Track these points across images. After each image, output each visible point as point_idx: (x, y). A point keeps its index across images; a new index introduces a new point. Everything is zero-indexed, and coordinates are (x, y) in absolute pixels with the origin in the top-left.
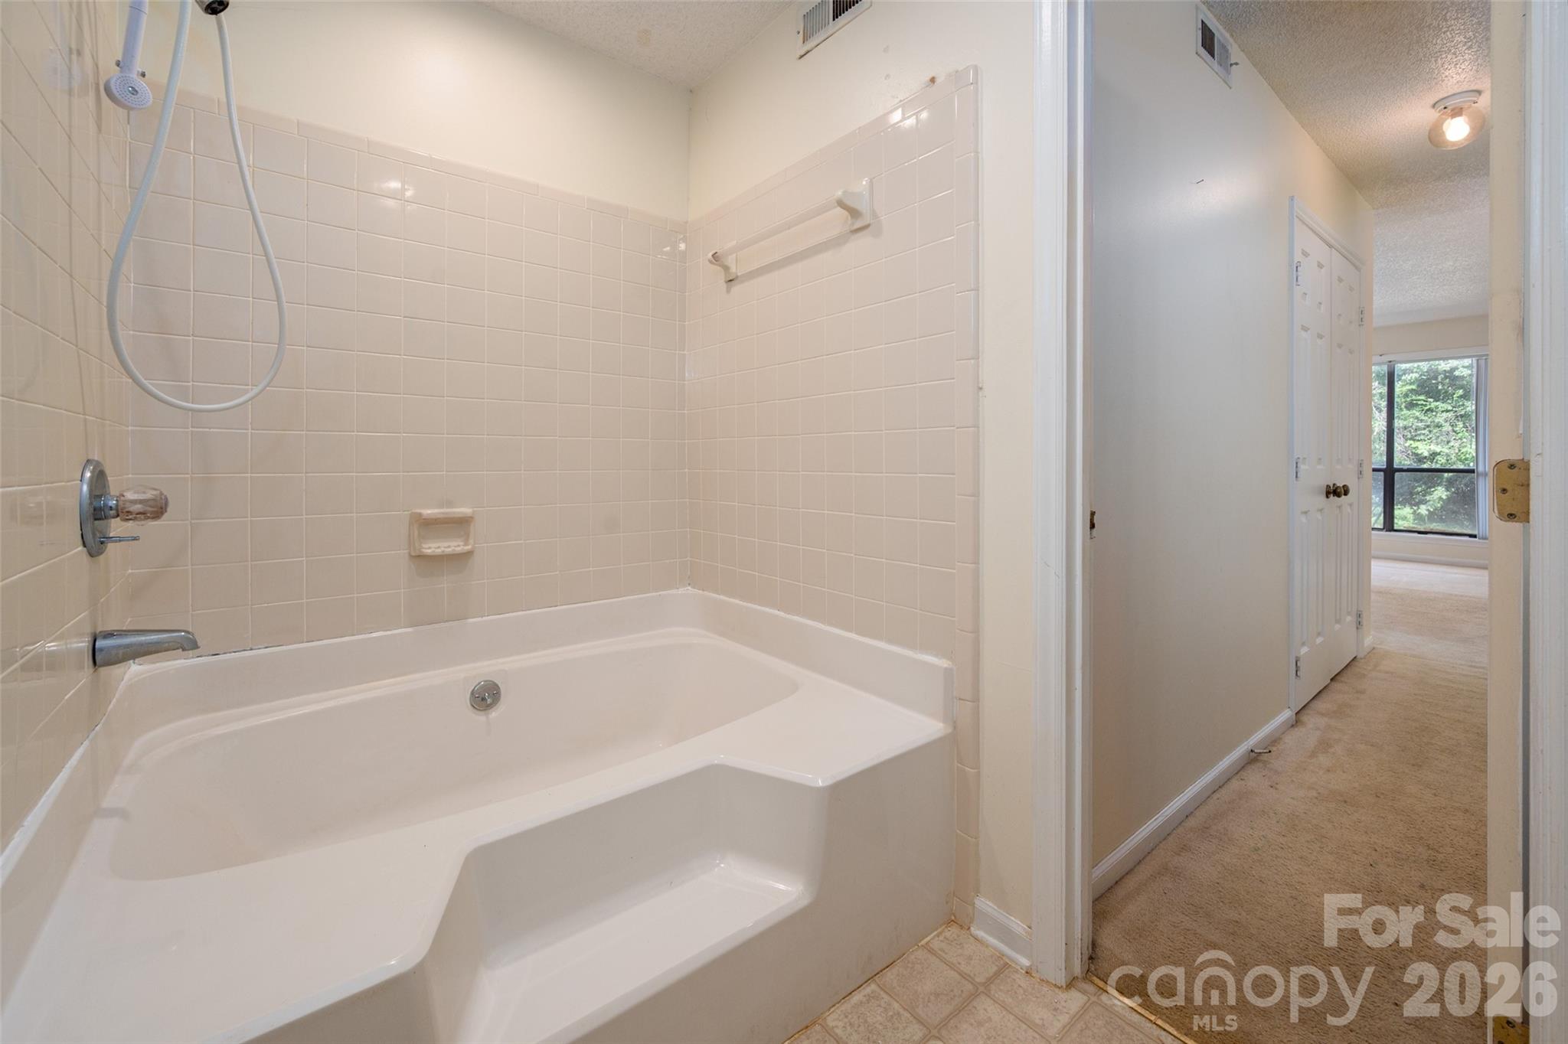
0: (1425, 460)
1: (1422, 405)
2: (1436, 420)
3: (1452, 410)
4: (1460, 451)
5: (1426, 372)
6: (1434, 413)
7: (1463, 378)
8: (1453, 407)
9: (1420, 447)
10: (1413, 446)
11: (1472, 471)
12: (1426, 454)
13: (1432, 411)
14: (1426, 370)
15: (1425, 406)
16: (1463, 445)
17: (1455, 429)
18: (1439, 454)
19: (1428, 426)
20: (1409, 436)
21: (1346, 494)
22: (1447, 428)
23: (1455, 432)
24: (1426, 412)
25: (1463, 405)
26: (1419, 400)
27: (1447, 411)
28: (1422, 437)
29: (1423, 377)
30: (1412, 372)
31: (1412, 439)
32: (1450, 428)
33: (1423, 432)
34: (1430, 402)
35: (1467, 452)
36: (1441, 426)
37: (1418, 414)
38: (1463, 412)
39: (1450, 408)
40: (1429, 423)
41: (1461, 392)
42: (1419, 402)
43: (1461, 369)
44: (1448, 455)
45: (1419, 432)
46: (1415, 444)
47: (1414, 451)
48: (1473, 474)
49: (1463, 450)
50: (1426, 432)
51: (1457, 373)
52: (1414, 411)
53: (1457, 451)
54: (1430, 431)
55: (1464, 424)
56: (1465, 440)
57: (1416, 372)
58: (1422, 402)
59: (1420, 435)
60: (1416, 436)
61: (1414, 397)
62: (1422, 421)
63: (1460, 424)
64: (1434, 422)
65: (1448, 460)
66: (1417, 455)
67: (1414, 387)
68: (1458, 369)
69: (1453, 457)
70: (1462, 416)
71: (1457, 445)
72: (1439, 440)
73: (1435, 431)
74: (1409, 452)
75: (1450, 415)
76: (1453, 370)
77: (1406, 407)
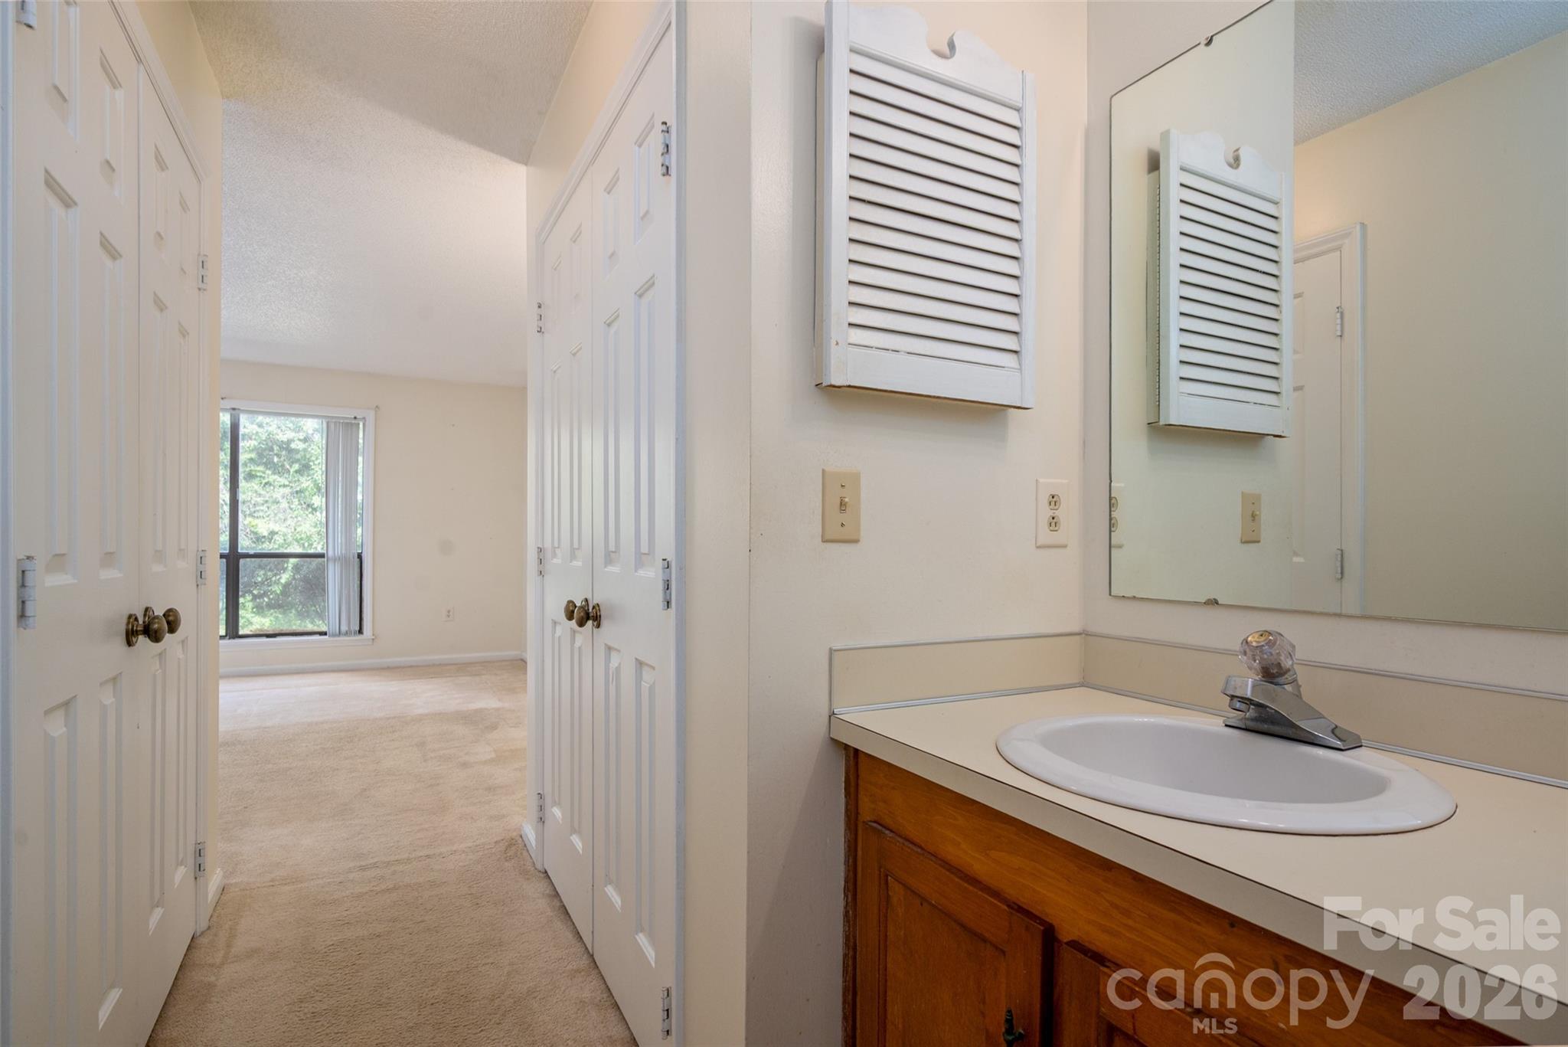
0: (263, 540)
1: (261, 477)
2: (275, 496)
3: (288, 486)
4: (295, 530)
5: (265, 441)
6: (272, 488)
7: (297, 451)
8: (290, 482)
9: (260, 526)
10: (253, 524)
11: (322, 556)
12: (265, 534)
13: (270, 485)
14: (264, 438)
15: (264, 478)
16: (298, 524)
17: (292, 506)
18: (277, 533)
19: (267, 502)
20: (248, 513)
21: (172, 629)
22: (284, 504)
23: (291, 509)
24: (264, 486)
25: (299, 480)
26: (259, 471)
27: (285, 486)
28: (261, 514)
29: (262, 445)
30: (251, 439)
31: (251, 515)
32: (287, 505)
33: (262, 508)
34: (268, 475)
35: (302, 531)
36: (278, 502)
37: (256, 487)
38: (298, 489)
39: (287, 483)
40: (267, 499)
41: (296, 466)
42: (258, 474)
43: (298, 442)
44: (285, 535)
45: (258, 508)
46: (255, 522)
47: (252, 529)
48: (323, 559)
49: (298, 529)
50: (264, 508)
51: (293, 446)
52: (253, 484)
53: (293, 530)
54: (268, 508)
55: (299, 501)
56: (300, 519)
57: (255, 439)
58: (261, 474)
59: (258, 511)
60: (255, 512)
61: (252, 468)
62: (260, 495)
63: (296, 501)
64: (272, 497)
65: (285, 540)
66: (255, 533)
67: (253, 455)
68: (294, 441)
69: (289, 537)
70: (297, 492)
71: (293, 524)
72: (277, 518)
73: (273, 508)
74: (248, 530)
75: (287, 490)
76: (289, 441)
77: (245, 479)
